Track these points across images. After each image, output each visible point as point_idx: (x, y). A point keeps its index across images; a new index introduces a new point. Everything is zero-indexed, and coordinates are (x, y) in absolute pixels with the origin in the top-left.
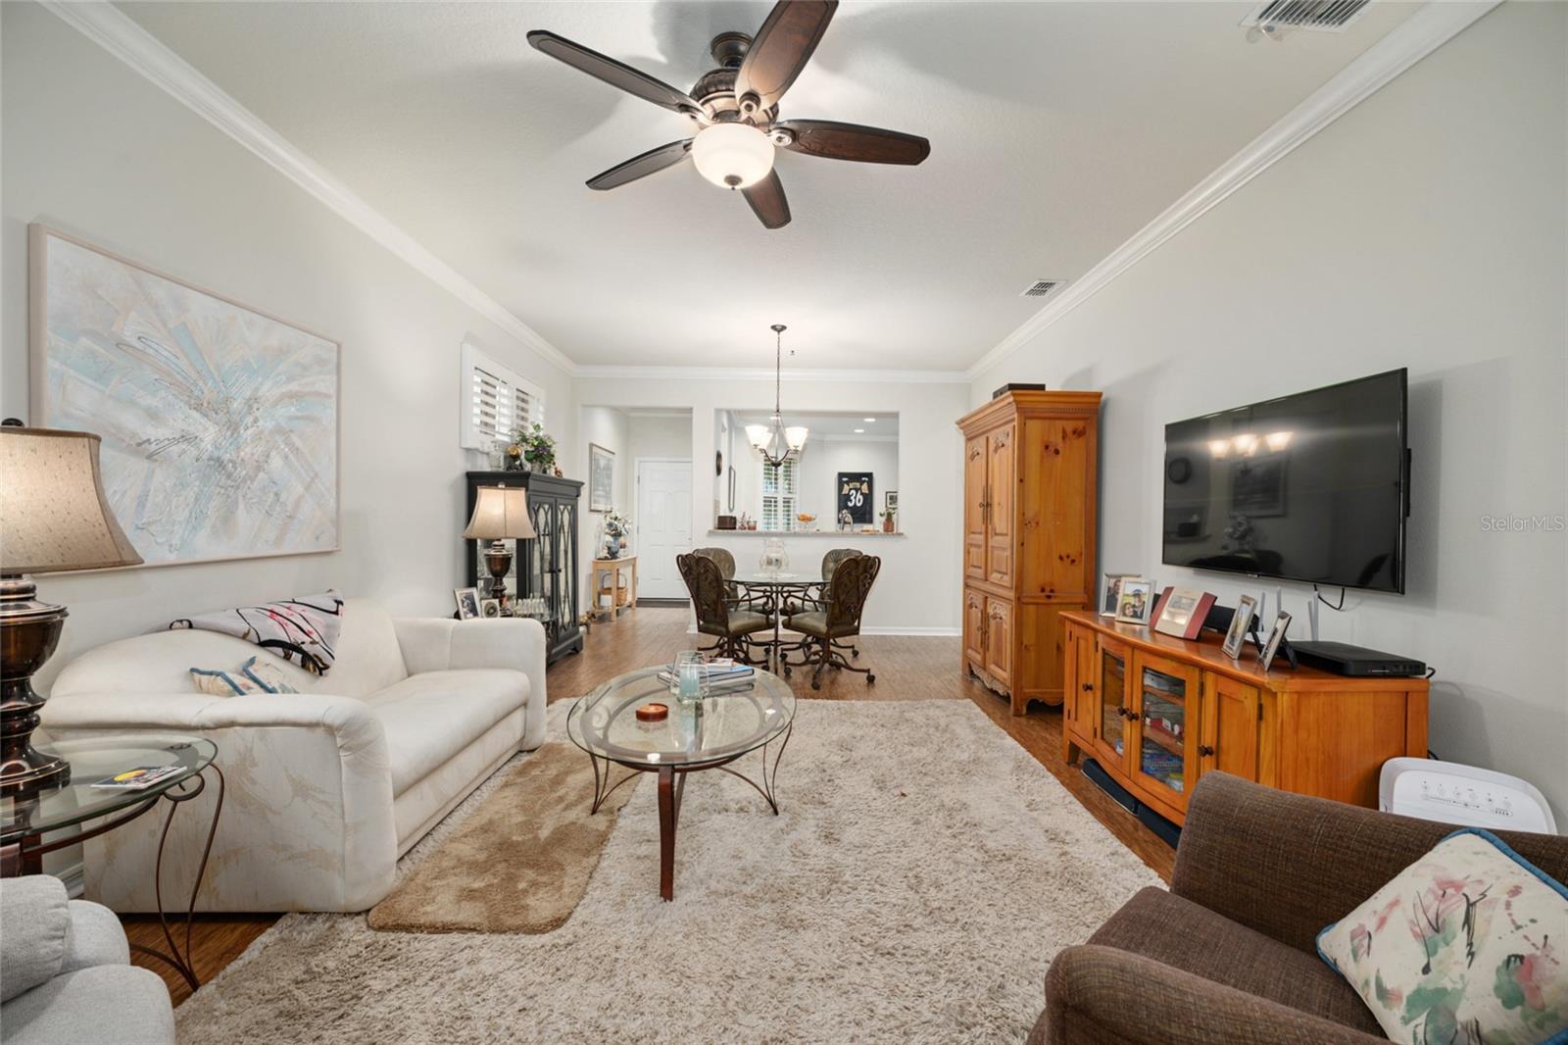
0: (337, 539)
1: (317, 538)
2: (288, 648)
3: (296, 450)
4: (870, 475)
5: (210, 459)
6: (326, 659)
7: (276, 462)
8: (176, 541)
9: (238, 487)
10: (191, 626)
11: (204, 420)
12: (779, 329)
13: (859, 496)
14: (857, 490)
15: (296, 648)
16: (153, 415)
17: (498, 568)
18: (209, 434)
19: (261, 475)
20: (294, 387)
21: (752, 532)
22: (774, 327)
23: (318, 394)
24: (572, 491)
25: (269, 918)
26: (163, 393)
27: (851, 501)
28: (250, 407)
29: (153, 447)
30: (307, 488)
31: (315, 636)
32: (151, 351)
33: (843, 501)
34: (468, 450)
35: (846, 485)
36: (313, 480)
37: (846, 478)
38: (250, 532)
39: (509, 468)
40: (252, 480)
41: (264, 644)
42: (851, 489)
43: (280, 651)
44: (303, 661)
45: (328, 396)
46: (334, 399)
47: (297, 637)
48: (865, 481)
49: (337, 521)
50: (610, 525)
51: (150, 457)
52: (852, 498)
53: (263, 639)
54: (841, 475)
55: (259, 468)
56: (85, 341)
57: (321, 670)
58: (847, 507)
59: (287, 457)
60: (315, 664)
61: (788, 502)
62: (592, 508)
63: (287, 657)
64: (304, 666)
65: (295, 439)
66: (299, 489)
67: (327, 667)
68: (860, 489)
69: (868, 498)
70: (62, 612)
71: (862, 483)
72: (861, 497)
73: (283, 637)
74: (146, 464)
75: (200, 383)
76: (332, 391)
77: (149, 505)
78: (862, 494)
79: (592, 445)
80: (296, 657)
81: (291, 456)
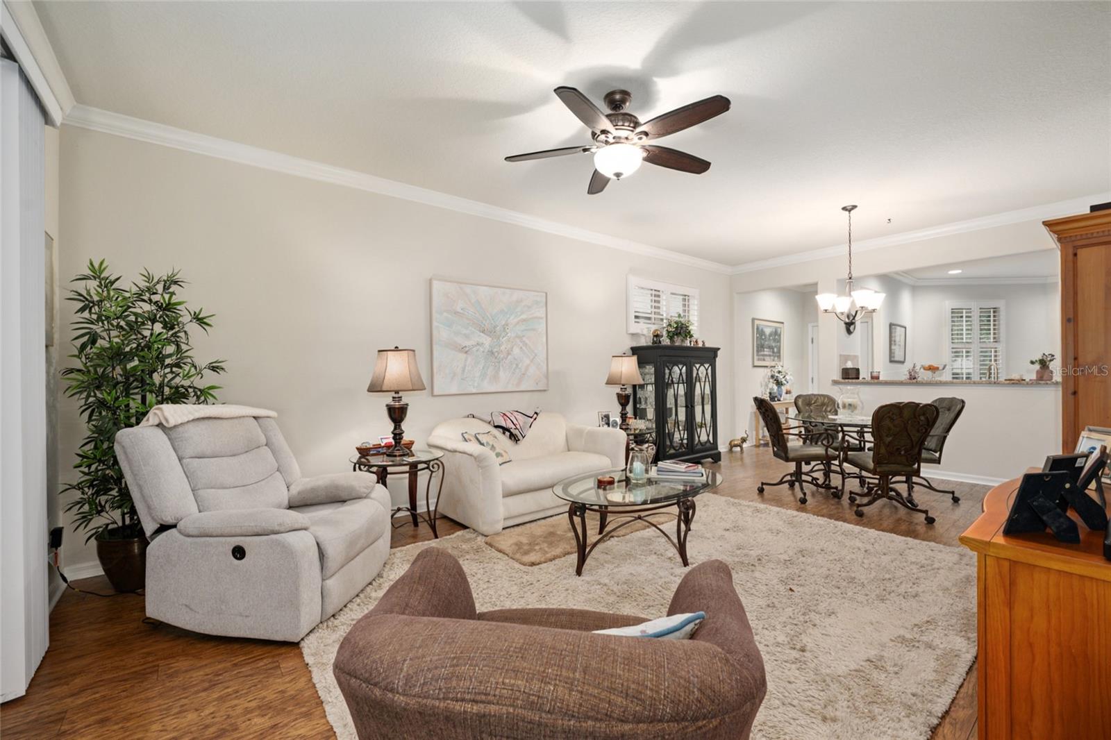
0: (548, 384)
1: (537, 384)
2: (505, 430)
3: (526, 345)
5: (488, 351)
6: (520, 437)
7: (516, 351)
8: (476, 384)
9: (500, 362)
10: (473, 417)
11: (485, 336)
12: (849, 209)
15: (508, 430)
16: (467, 337)
17: (623, 401)
18: (487, 341)
19: (510, 357)
20: (524, 317)
21: (876, 381)
22: (844, 209)
23: (536, 318)
24: (711, 354)
25: (465, 527)
26: (470, 328)
28: (504, 328)
29: (467, 349)
30: (532, 361)
31: (518, 427)
32: (466, 313)
34: (633, 334)
36: (534, 358)
38: (505, 380)
39: (654, 342)
40: (506, 359)
41: (496, 427)
43: (501, 430)
44: (510, 436)
45: (542, 318)
46: (545, 319)
47: (510, 425)
49: (547, 376)
50: (772, 377)
51: (466, 352)
53: (496, 424)
55: (509, 354)
56: (445, 314)
57: (517, 441)
59: (521, 348)
60: (515, 438)
62: (755, 364)
63: (504, 433)
64: (510, 438)
65: (524, 339)
66: (527, 361)
67: (519, 440)
70: (407, 405)
73: (503, 424)
74: (465, 355)
75: (484, 322)
76: (544, 315)
77: (466, 371)
79: (753, 320)
80: (507, 433)
81: (524, 348)
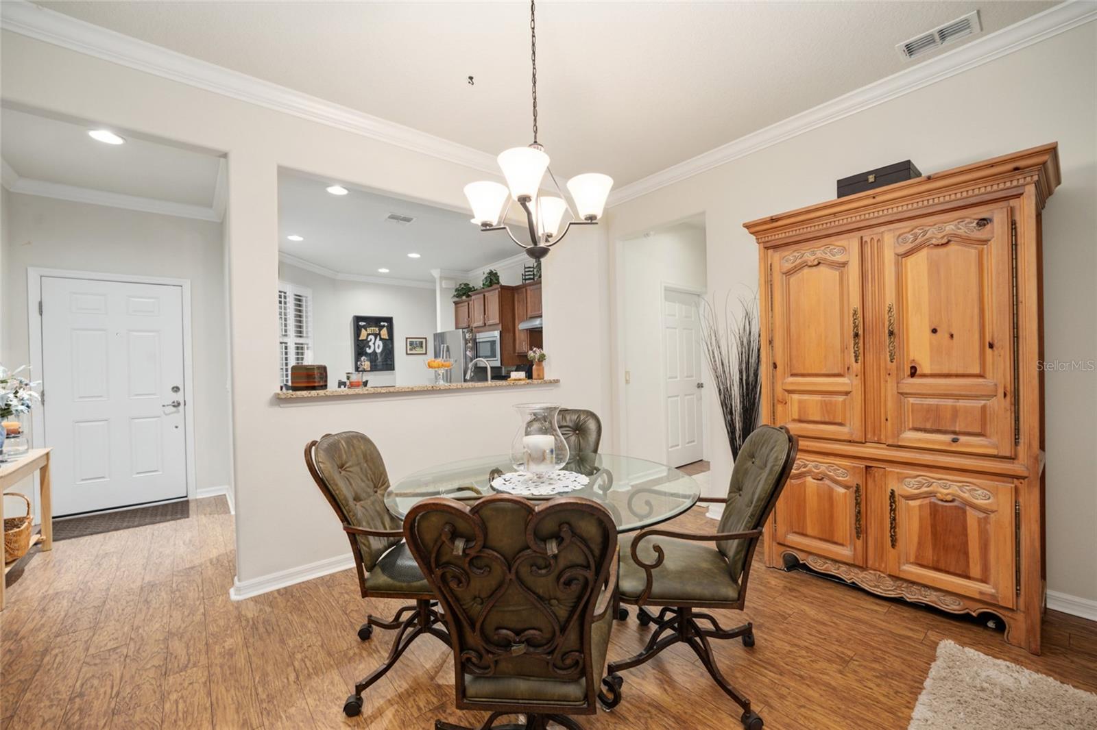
4: (389, 320)
13: (380, 343)
14: (376, 335)
27: (370, 347)
33: (360, 349)
35: (363, 330)
37: (361, 322)
42: (369, 335)
48: (384, 326)
52: (371, 344)
54: (358, 319)
58: (366, 354)
61: (302, 348)
68: (379, 334)
69: (389, 344)
71: (381, 328)
72: (381, 343)
78: (381, 339)
